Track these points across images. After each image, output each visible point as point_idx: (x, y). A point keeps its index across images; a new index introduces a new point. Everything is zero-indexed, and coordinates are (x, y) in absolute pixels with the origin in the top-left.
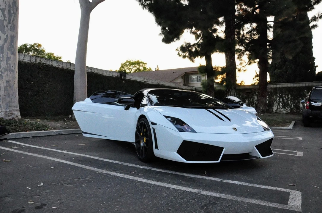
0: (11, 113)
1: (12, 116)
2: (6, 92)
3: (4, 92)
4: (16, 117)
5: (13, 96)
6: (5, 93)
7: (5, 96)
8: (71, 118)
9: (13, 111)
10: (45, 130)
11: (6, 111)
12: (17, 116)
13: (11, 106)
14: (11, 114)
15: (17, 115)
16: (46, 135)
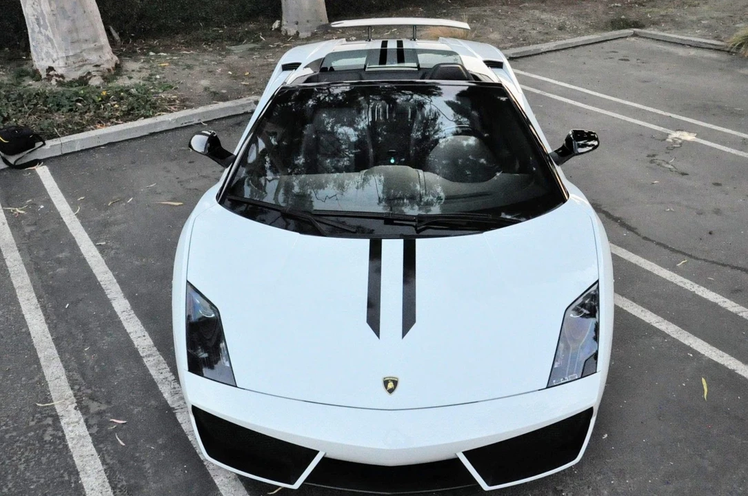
0: (80, 59)
1: (84, 68)
2: (54, 6)
3: (50, 5)
4: (95, 69)
5: (75, 12)
6: (52, 8)
7: (54, 15)
8: (279, 30)
9: (84, 54)
10: (146, 117)
11: (67, 57)
12: (97, 66)
13: (78, 41)
14: (81, 63)
15: (98, 63)
16: (145, 134)
